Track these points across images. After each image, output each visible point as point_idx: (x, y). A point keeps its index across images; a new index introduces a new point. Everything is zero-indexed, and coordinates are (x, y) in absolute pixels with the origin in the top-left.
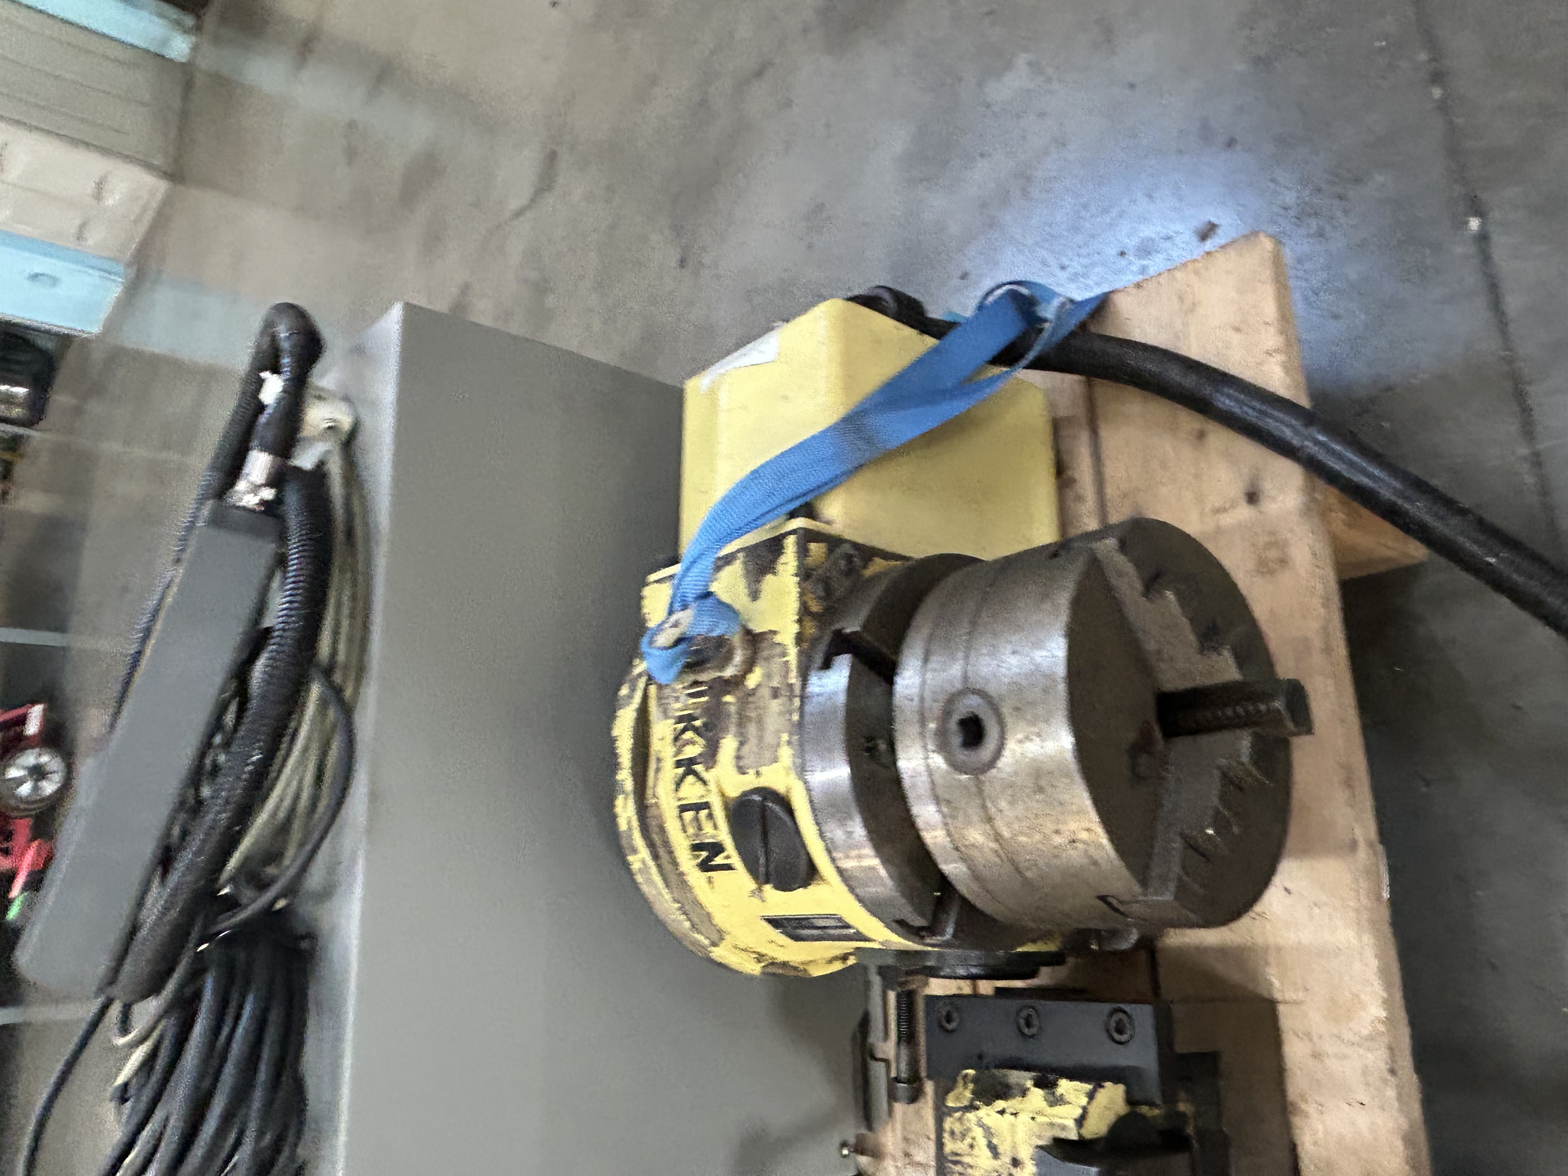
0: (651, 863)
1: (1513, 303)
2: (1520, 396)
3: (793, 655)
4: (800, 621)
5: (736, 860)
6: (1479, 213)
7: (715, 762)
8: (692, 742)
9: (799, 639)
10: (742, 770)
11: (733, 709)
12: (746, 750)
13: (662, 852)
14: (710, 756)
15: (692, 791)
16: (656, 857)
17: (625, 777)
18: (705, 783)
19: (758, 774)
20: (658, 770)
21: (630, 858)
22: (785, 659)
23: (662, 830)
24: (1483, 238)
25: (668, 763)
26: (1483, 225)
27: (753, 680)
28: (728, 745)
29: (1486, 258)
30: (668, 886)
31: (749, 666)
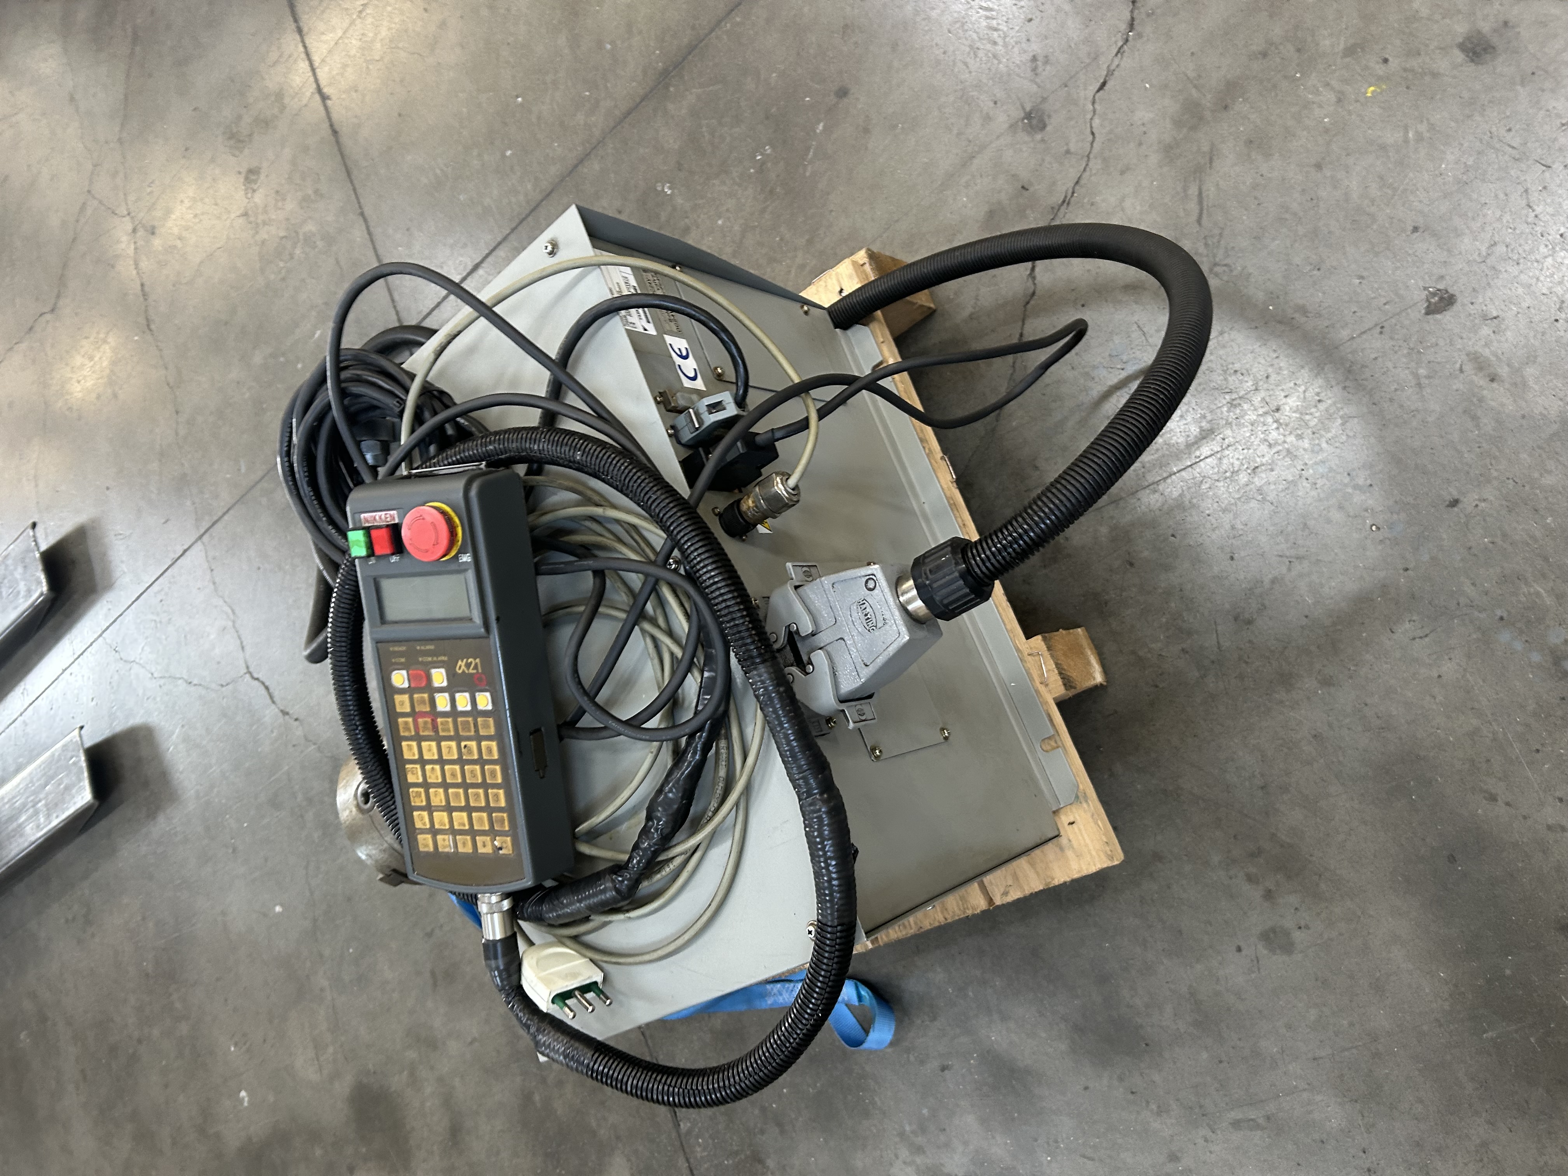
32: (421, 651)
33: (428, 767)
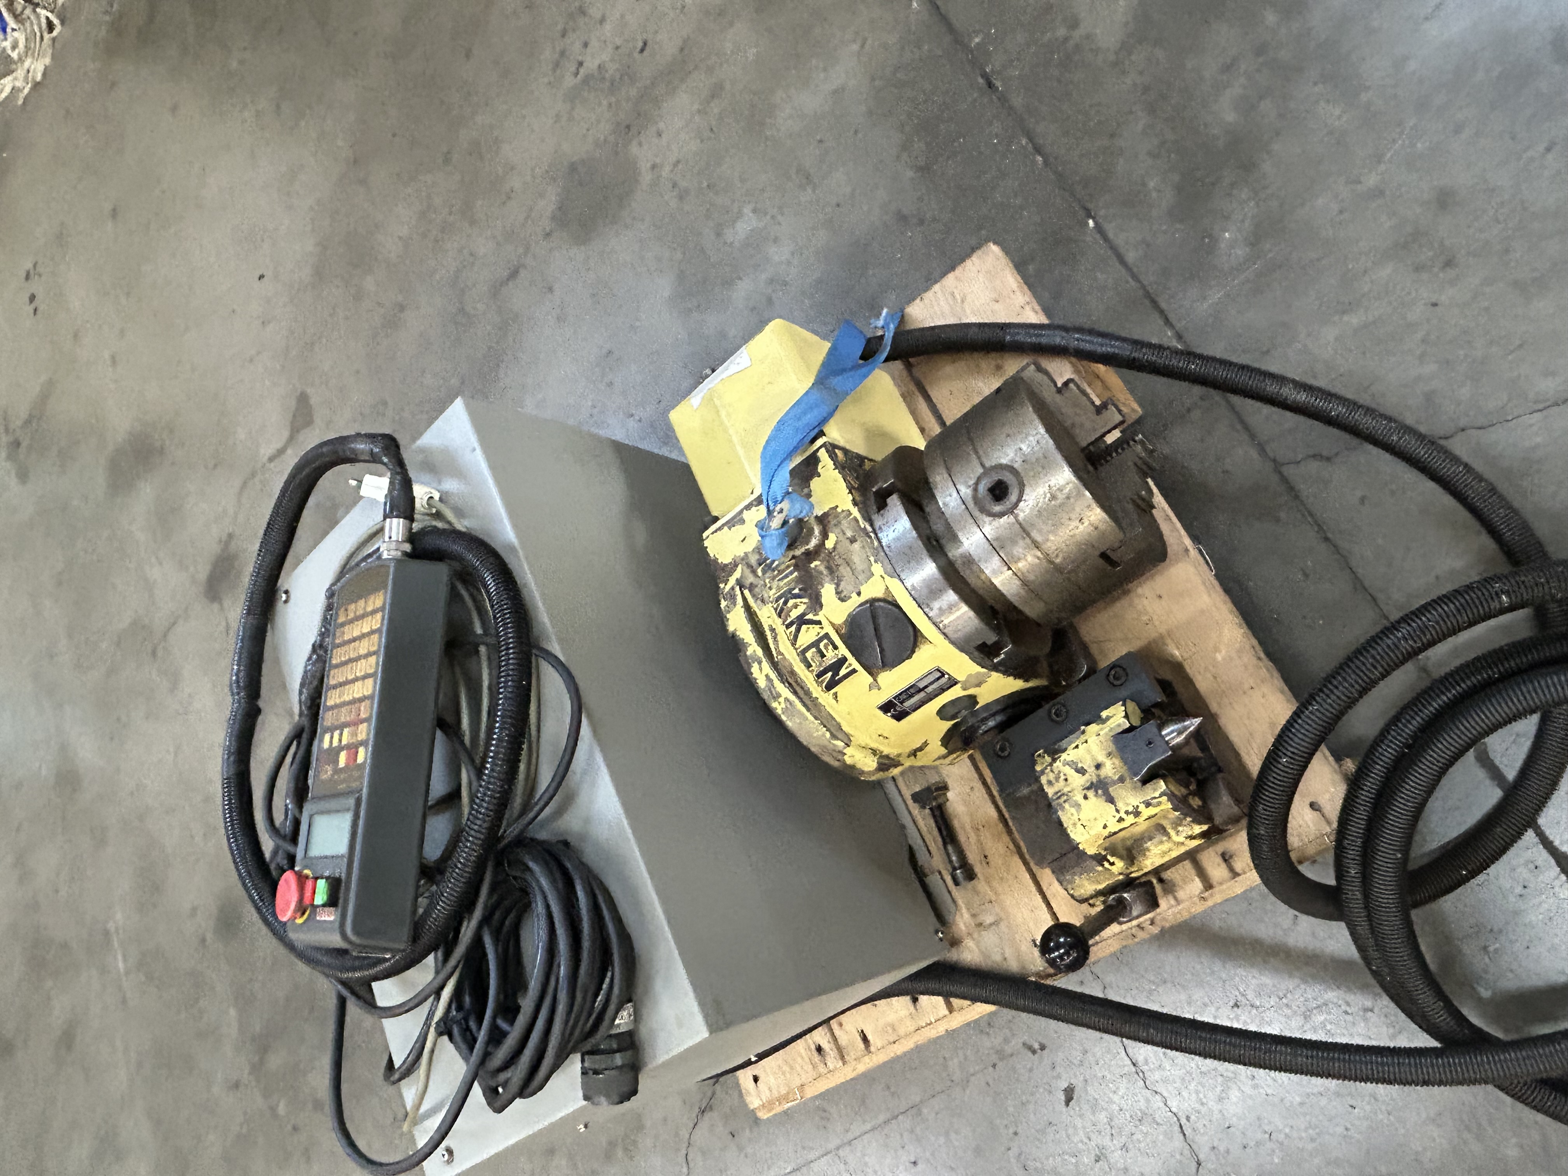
0: (792, 697)
1: (1131, 256)
2: (1155, 304)
3: (855, 512)
4: (850, 492)
5: (856, 665)
6: (1089, 216)
7: (821, 606)
8: (796, 606)
9: (855, 503)
10: (843, 600)
11: (822, 568)
12: (843, 585)
13: (798, 689)
14: (816, 603)
15: (808, 635)
16: (795, 693)
17: (754, 649)
18: (819, 623)
19: (859, 594)
20: (775, 638)
21: (774, 705)
22: (852, 517)
23: (793, 673)
24: (1098, 226)
25: (780, 629)
26: (1096, 223)
27: (829, 544)
28: (828, 591)
29: (1106, 239)
30: (808, 710)
31: (825, 535)
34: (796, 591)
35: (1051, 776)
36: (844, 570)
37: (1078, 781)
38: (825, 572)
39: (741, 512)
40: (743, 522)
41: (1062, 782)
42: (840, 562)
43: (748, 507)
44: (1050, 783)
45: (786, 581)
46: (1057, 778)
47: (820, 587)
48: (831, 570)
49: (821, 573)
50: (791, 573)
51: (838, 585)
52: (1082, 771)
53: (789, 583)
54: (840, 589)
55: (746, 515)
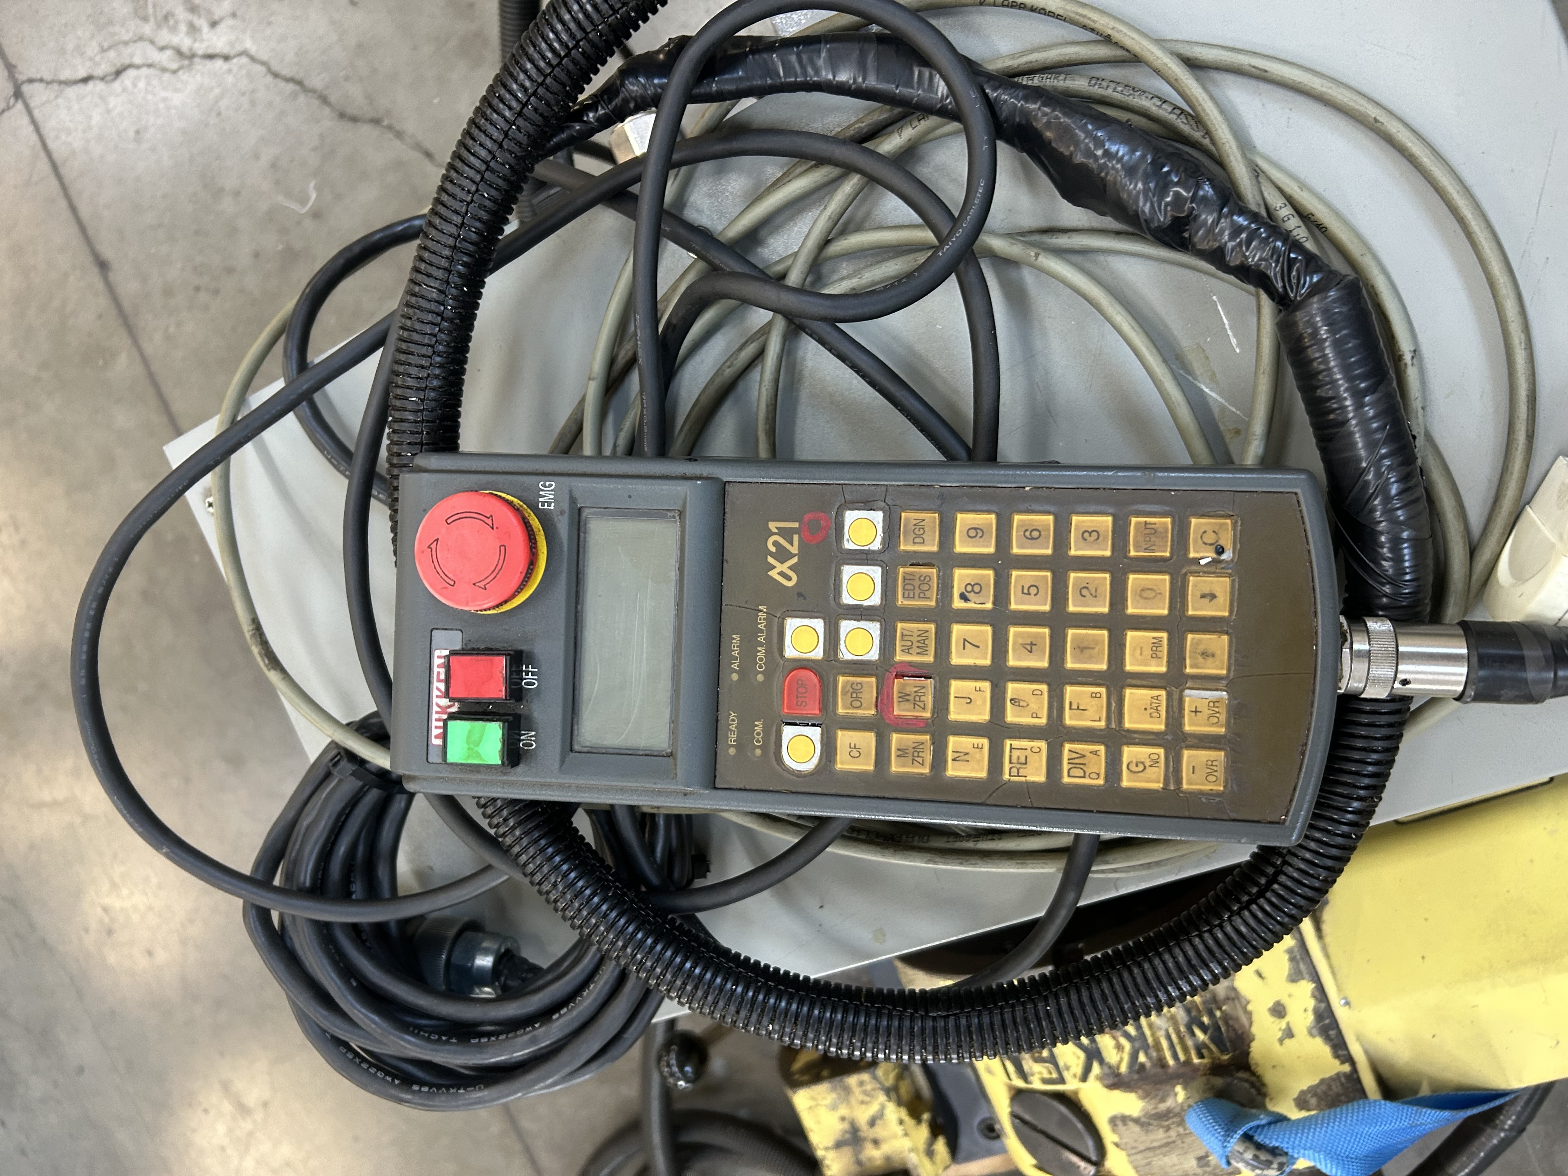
7: (1111, 1088)
10: (1117, 1121)
11: (1169, 1103)
12: (1137, 1127)
14: (1117, 1082)
18: (1085, 1079)
19: (1117, 1145)
28: (1131, 1103)
32: (742, 672)
33: (1012, 716)
34: (1142, 1058)
35: (868, 1087)
36: (1159, 1135)
37: (863, 1115)
38: (1163, 1107)
39: (1316, 978)
40: (1295, 977)
41: (861, 1097)
42: (1173, 1133)
43: (1321, 993)
44: (861, 1083)
45: (1165, 1044)
46: (865, 1093)
47: (1140, 1092)
48: (1163, 1117)
49: (1163, 1100)
50: (1175, 1056)
51: (1136, 1121)
52: (872, 1123)
53: (1158, 1046)
54: (1131, 1124)
55: (1306, 987)
